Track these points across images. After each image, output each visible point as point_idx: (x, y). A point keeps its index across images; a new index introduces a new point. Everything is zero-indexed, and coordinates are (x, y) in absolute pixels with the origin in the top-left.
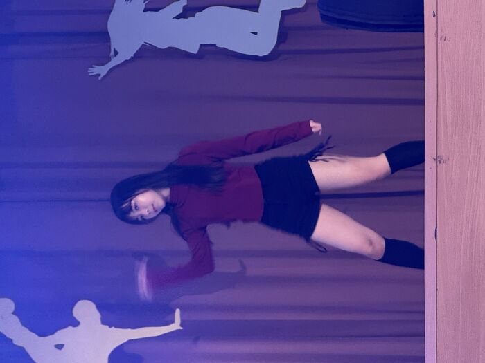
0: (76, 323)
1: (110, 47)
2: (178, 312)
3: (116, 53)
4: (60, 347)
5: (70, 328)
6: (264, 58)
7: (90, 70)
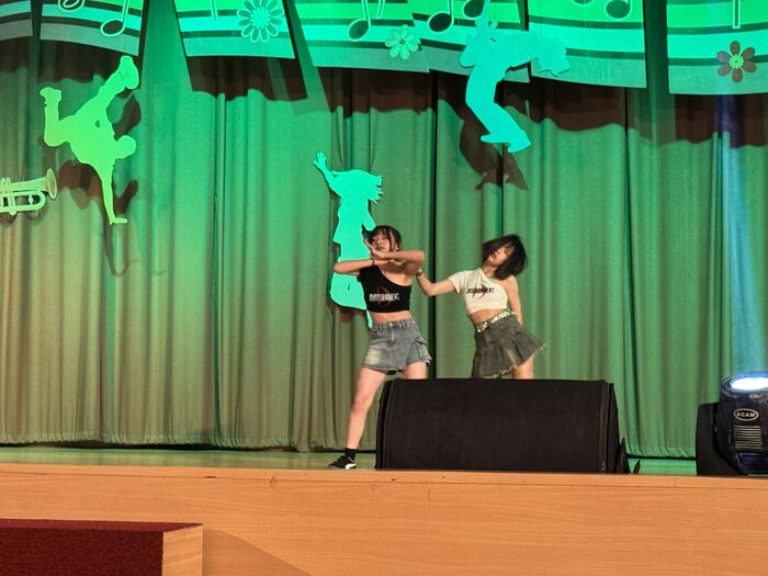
0: (117, 137)
1: (340, 170)
2: (126, 221)
3: (335, 176)
4: (98, 124)
5: (114, 133)
6: (328, 295)
7: (322, 154)
